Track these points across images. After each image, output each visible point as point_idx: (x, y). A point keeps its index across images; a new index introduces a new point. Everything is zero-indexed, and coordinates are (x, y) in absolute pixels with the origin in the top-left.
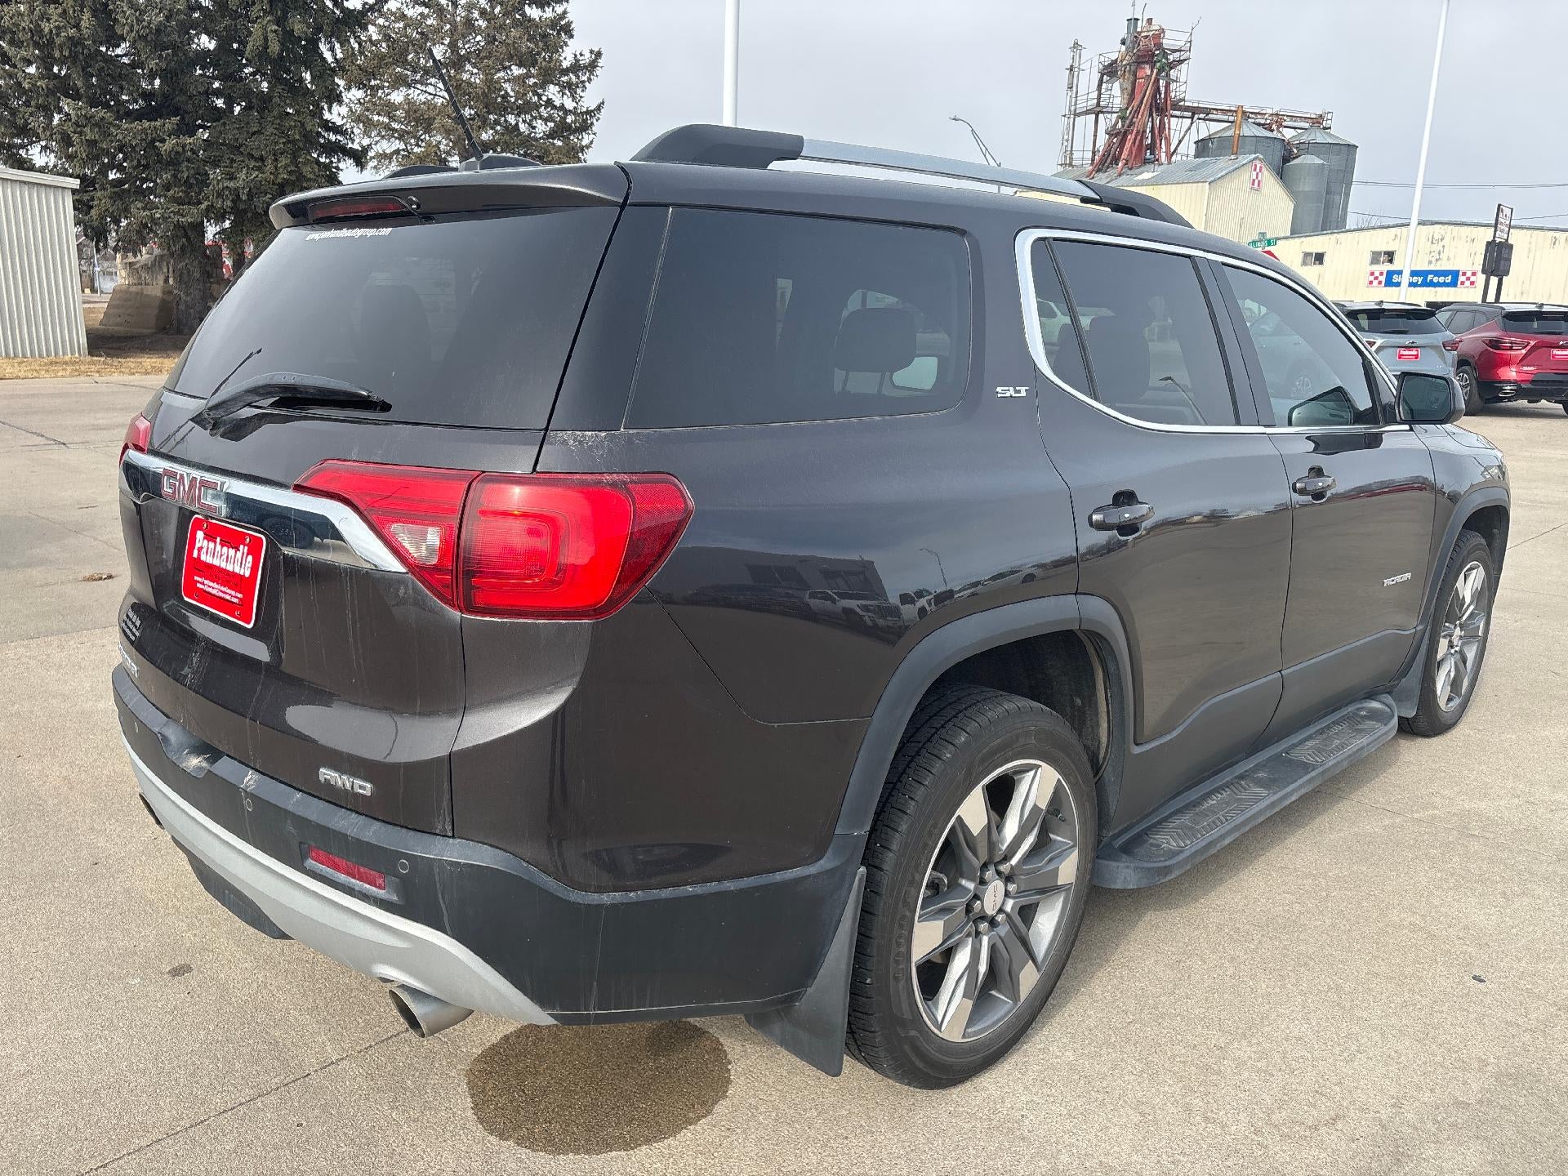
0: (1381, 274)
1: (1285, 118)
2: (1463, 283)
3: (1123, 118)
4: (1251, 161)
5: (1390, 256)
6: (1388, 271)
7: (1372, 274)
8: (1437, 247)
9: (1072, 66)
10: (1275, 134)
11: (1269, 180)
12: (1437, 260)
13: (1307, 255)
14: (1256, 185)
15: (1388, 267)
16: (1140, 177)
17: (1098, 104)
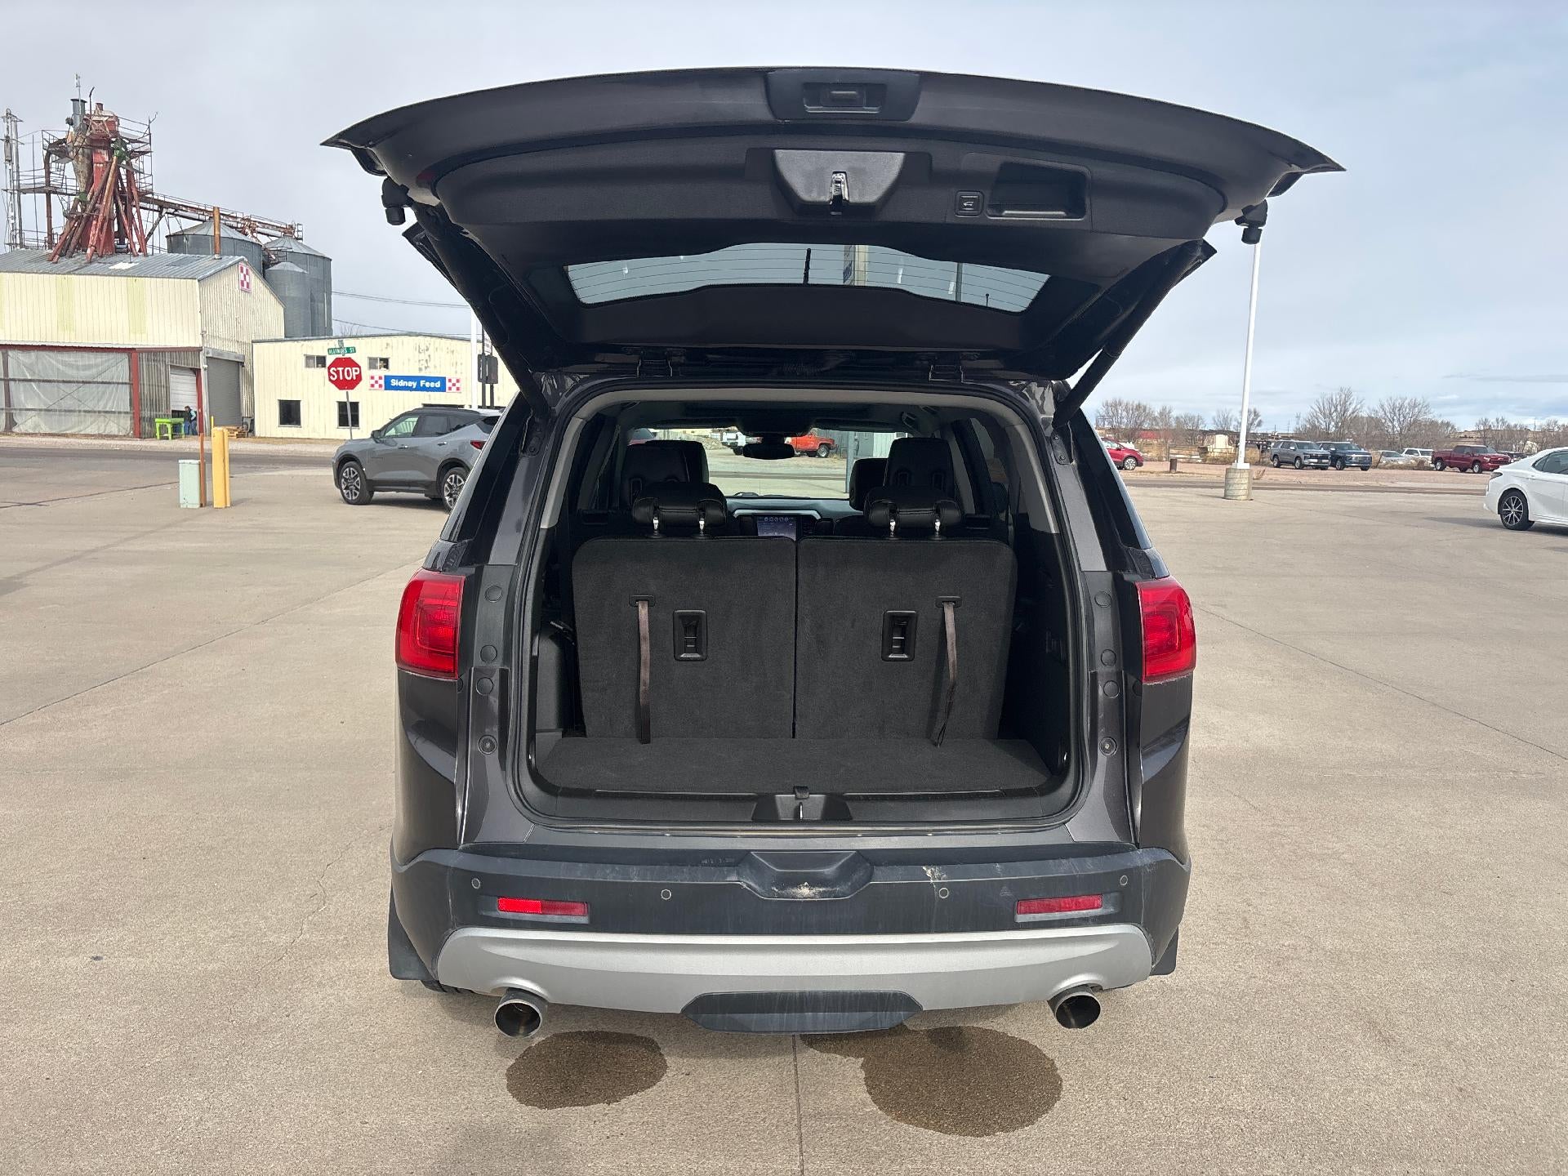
0: (380, 378)
1: (257, 224)
2: (450, 389)
3: (84, 203)
4: (237, 263)
5: (385, 362)
6: (385, 376)
7: (372, 378)
8: (424, 356)
9: (7, 137)
10: (249, 238)
11: (255, 281)
12: (426, 368)
13: (308, 358)
14: (245, 287)
15: (383, 372)
16: (118, 266)
17: (48, 182)
